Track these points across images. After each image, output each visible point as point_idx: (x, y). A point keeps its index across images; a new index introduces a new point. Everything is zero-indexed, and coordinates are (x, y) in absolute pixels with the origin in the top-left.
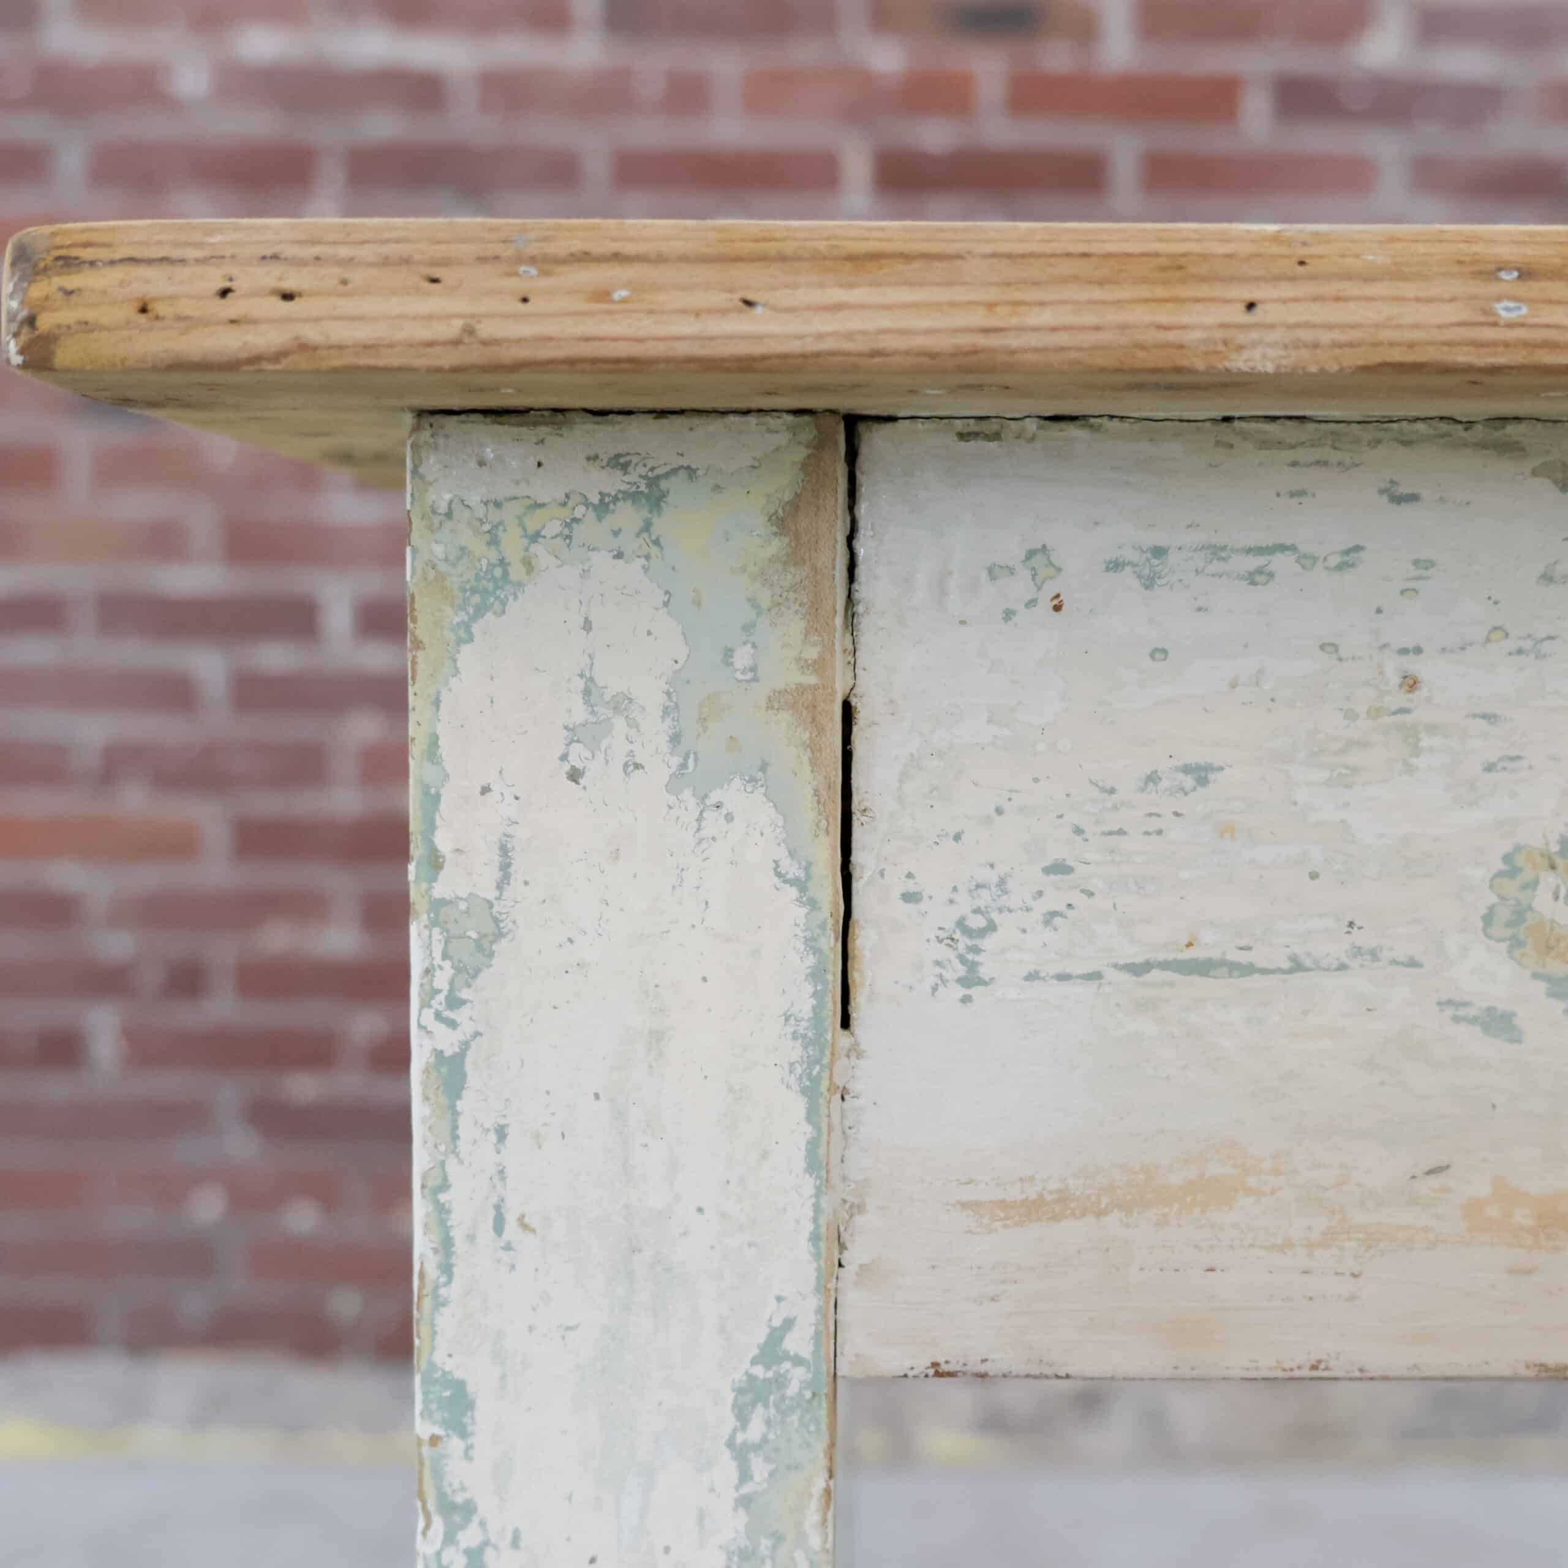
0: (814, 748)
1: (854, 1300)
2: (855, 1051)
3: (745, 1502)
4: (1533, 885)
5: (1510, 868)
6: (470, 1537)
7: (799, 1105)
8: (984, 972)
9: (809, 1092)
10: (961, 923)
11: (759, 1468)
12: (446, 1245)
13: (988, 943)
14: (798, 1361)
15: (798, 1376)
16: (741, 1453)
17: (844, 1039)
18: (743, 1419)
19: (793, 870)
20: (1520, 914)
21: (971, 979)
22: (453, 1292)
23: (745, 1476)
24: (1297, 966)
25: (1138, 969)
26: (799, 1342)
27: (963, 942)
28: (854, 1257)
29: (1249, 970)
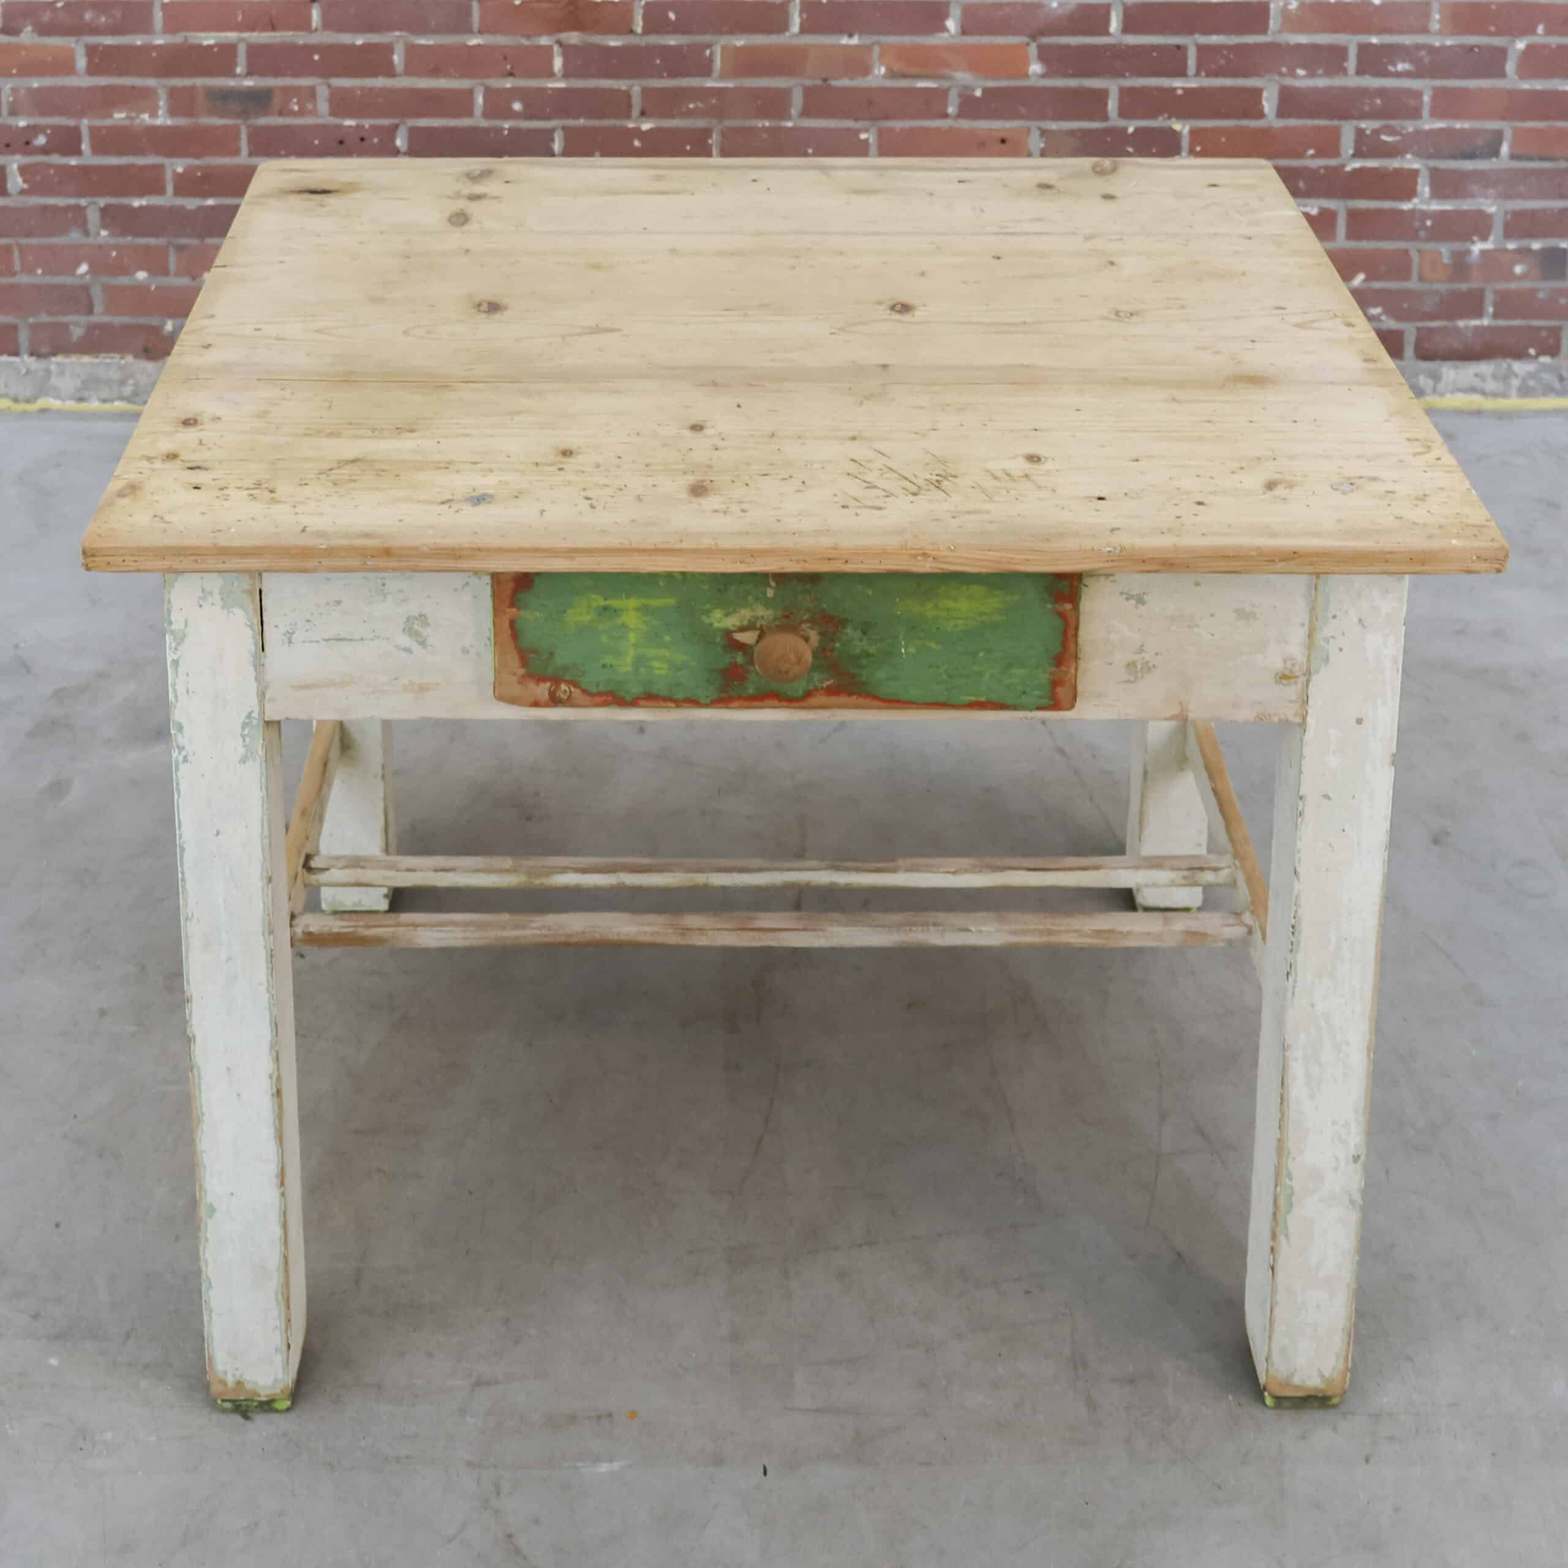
0: (253, 602)
1: (268, 706)
2: (265, 656)
3: (245, 746)
4: (413, 623)
5: (408, 619)
6: (184, 753)
7: (252, 669)
8: (293, 641)
9: (255, 666)
10: (287, 631)
11: (247, 740)
12: (176, 696)
13: (294, 636)
14: (255, 718)
15: (255, 722)
16: (243, 737)
17: (262, 654)
18: (243, 729)
19: (249, 623)
20: (410, 629)
21: (290, 642)
22: (178, 705)
23: (244, 741)
24: (362, 639)
25: (327, 640)
26: (255, 715)
27: (288, 635)
28: (268, 696)
29: (351, 640)
